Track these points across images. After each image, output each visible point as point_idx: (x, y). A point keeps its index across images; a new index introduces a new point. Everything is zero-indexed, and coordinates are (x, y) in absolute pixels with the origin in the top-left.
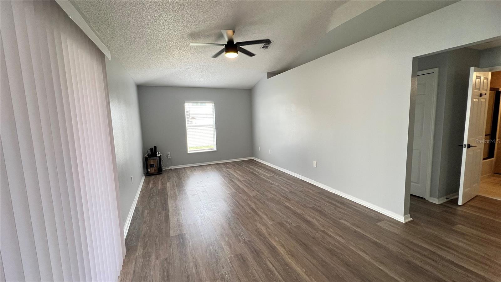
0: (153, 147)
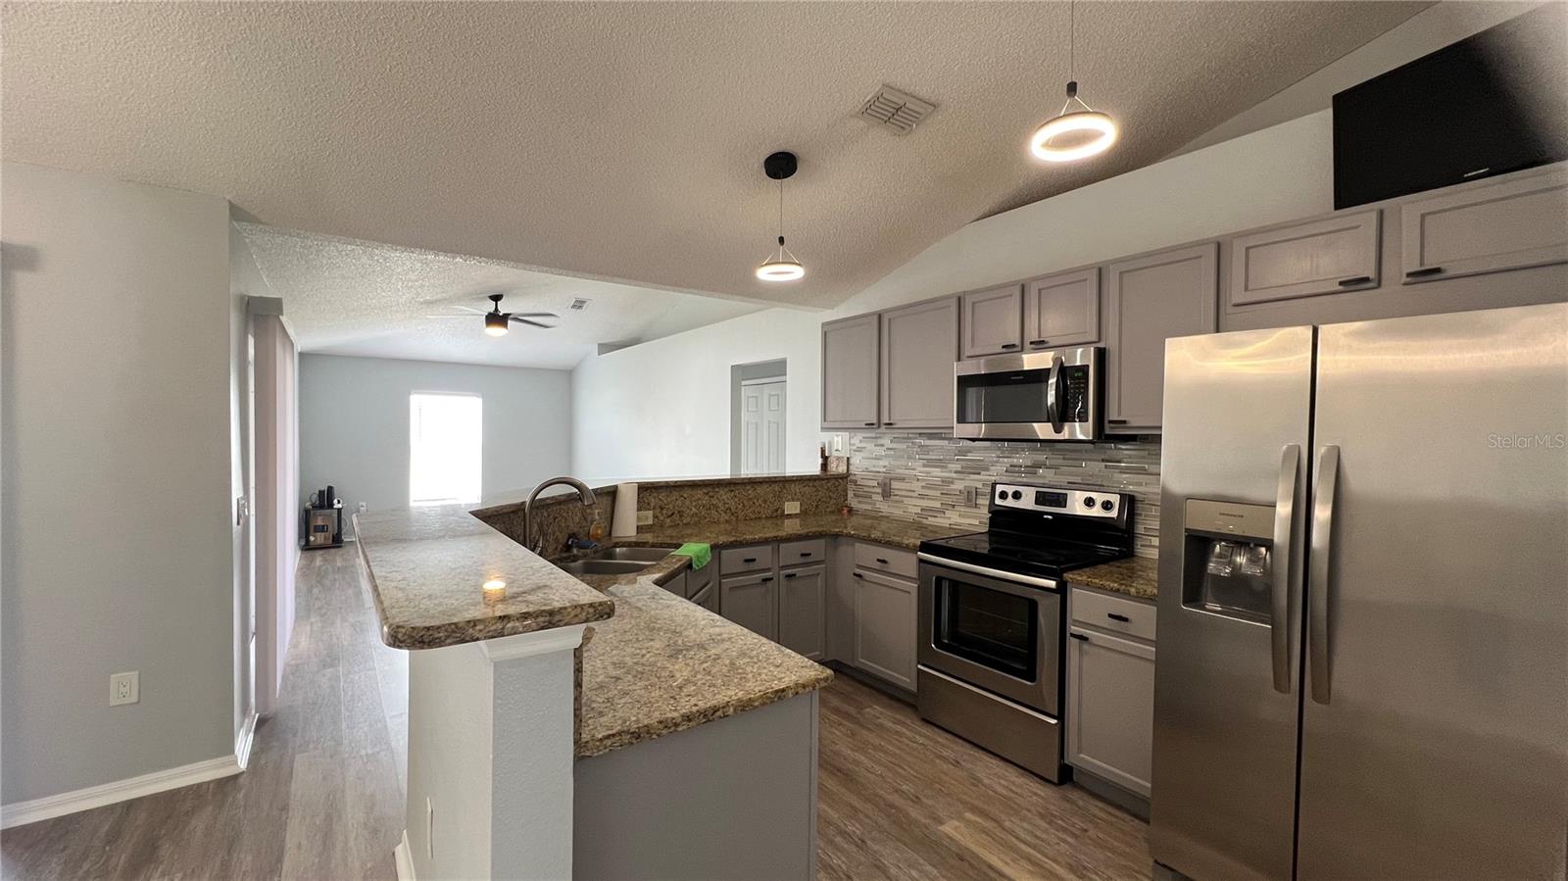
0: (325, 488)
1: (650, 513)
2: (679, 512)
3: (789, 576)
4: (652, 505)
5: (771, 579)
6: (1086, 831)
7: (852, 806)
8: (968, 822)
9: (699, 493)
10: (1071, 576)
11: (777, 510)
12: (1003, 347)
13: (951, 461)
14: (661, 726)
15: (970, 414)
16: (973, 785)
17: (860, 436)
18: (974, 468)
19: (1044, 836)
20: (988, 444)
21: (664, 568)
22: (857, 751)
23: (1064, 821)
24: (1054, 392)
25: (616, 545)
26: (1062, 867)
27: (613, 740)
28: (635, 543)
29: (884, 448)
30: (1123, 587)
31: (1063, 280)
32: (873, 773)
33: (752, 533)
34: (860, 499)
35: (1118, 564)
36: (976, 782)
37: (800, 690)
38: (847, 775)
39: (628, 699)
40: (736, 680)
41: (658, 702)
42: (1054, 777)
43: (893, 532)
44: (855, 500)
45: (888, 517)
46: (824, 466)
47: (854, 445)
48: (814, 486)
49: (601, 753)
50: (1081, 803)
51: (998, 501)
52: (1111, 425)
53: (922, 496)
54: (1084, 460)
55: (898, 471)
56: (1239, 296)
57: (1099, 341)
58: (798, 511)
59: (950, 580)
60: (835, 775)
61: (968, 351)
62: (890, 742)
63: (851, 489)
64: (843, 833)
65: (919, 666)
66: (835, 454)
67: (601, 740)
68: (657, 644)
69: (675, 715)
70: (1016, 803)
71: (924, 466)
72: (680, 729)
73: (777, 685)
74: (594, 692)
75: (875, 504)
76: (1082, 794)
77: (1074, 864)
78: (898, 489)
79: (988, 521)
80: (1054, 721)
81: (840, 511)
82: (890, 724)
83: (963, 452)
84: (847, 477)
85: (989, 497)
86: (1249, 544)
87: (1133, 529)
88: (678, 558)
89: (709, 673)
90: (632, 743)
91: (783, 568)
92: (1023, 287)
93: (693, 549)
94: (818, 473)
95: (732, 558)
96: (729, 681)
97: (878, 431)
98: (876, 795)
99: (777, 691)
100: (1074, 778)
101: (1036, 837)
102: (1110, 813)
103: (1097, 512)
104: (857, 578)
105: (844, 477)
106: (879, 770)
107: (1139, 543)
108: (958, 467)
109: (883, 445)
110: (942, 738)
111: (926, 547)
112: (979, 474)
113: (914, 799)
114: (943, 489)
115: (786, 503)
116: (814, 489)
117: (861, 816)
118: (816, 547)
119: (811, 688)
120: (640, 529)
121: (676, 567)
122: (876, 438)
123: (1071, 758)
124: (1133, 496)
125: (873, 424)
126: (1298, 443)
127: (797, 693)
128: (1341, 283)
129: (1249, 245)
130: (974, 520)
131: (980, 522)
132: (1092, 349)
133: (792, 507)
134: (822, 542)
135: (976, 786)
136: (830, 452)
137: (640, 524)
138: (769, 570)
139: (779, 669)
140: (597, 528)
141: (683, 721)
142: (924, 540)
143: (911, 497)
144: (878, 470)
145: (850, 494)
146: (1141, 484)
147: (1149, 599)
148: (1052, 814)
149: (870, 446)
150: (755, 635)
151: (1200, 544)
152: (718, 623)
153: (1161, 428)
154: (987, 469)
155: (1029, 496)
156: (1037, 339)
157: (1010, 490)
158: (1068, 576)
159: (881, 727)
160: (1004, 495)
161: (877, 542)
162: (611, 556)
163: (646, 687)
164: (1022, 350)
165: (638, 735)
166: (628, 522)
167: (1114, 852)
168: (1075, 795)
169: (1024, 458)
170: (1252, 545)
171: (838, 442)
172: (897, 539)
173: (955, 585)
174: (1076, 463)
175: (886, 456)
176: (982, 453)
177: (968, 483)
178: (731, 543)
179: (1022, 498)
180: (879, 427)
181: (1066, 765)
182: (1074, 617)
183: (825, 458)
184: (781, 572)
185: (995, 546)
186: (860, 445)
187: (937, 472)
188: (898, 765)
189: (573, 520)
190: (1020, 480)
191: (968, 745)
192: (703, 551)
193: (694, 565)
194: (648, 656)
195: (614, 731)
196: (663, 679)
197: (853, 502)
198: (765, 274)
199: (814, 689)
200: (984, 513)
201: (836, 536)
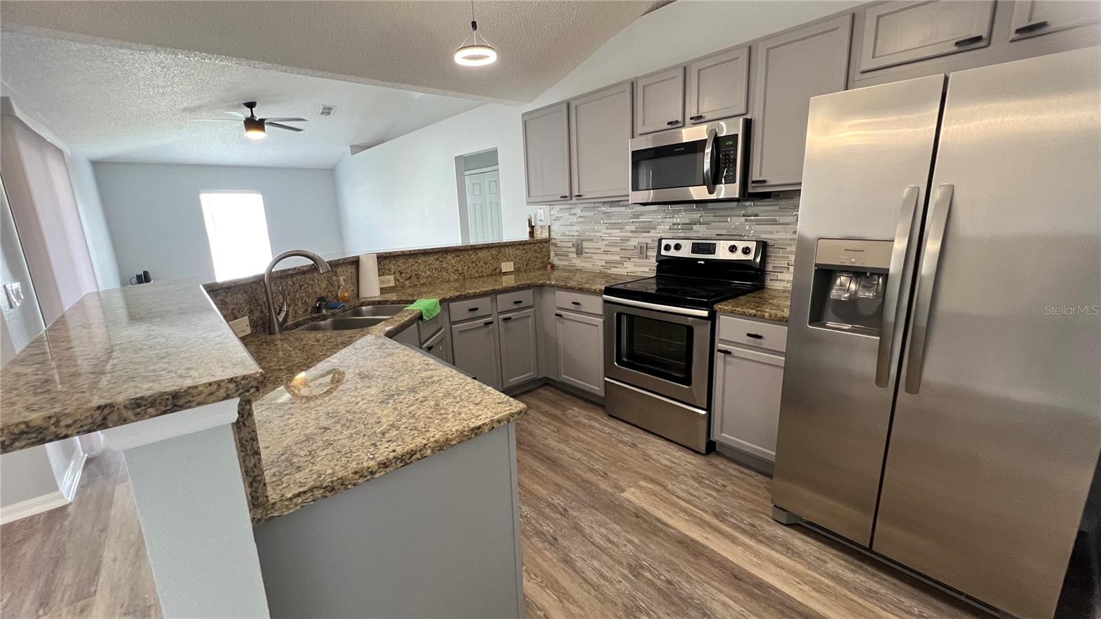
0: (141, 273)
1: (392, 277)
2: (416, 275)
3: (505, 319)
4: (393, 270)
5: (492, 322)
6: (725, 486)
7: (557, 485)
8: (641, 488)
9: (431, 259)
10: (720, 306)
11: (495, 269)
12: (669, 124)
13: (627, 224)
14: (356, 477)
15: (643, 182)
16: (646, 460)
17: (557, 208)
18: (643, 228)
19: (696, 493)
20: (654, 207)
21: (396, 321)
22: (561, 443)
23: (709, 480)
24: (709, 160)
25: (363, 304)
26: (709, 515)
27: (303, 497)
28: (378, 301)
29: (577, 216)
30: (760, 312)
31: (721, 59)
32: (572, 458)
33: (475, 288)
34: (560, 257)
35: (754, 295)
36: (647, 457)
37: (496, 425)
38: (554, 461)
39: (330, 450)
40: (437, 421)
41: (358, 450)
42: (703, 449)
43: (583, 281)
44: (557, 258)
45: (581, 270)
46: (532, 233)
47: (553, 215)
48: (524, 249)
49: (292, 511)
50: (722, 466)
51: (663, 252)
52: (754, 185)
53: (606, 252)
54: (729, 216)
55: (588, 234)
56: (867, 63)
57: (747, 113)
58: (512, 269)
59: (627, 315)
60: (545, 462)
61: (640, 129)
62: (585, 434)
63: (552, 248)
64: (551, 506)
65: (606, 379)
66: (540, 223)
67: (290, 499)
68: (373, 391)
69: (372, 463)
70: (676, 471)
71: (607, 229)
72: (377, 476)
73: (474, 423)
74: (299, 446)
75: (571, 260)
76: (722, 459)
77: (717, 511)
78: (587, 248)
79: (655, 269)
80: (704, 412)
81: (545, 267)
82: (586, 421)
83: (636, 216)
84: (549, 241)
85: (656, 250)
86: (866, 273)
87: (765, 268)
88: (410, 311)
89: (413, 417)
90: (326, 497)
91: (501, 313)
92: (685, 69)
93: (425, 304)
94: (527, 239)
95: (460, 309)
96: (430, 423)
97: (570, 202)
98: (576, 474)
99: (473, 430)
100: (717, 449)
101: (690, 494)
102: (742, 472)
103: (738, 256)
104: (558, 317)
105: (547, 241)
106: (578, 455)
107: (769, 278)
108: (633, 228)
109: (575, 214)
110: (623, 427)
111: (609, 291)
112: (649, 232)
113: (604, 475)
114: (622, 246)
115: (503, 264)
116: (524, 252)
117: (564, 491)
118: (526, 296)
119: (506, 422)
120: (383, 291)
121: (406, 319)
122: (570, 208)
123: (717, 436)
124: (766, 242)
125: (566, 197)
126: (919, 186)
127: (493, 428)
128: (957, 44)
129: (878, 14)
130: (646, 268)
131: (650, 270)
132: (741, 119)
133: (507, 266)
134: (531, 291)
135: (648, 461)
136: (535, 222)
137: (382, 286)
138: (489, 316)
139: (478, 407)
140: (344, 292)
141: (379, 468)
142: (608, 285)
143: (598, 253)
144: (572, 234)
145: (552, 254)
146: (772, 233)
147: (781, 321)
148: (702, 477)
149: (565, 215)
150: (462, 376)
151: (826, 275)
152: (432, 367)
153: (801, 184)
154: (655, 228)
155: (687, 248)
156: (696, 115)
157: (672, 243)
158: (717, 307)
159: (579, 423)
160: (667, 248)
161: (572, 289)
162: (359, 313)
163: (351, 436)
164: (684, 126)
165: (333, 489)
166: (372, 285)
167: (743, 499)
168: (717, 461)
169: (683, 216)
170: (868, 275)
171: (541, 215)
172: (587, 286)
173: (631, 318)
174: (722, 219)
175: (578, 223)
176: (653, 215)
177: (641, 240)
178: (457, 297)
179: (682, 249)
180: (571, 199)
181: (712, 441)
182: (721, 337)
183: (532, 227)
184: (500, 317)
185: (661, 287)
186: (559, 215)
187: (616, 232)
188: (592, 451)
189: (320, 287)
190: (679, 235)
191: (641, 431)
192: (433, 305)
193: (424, 317)
194: (362, 403)
195: (305, 489)
196: (370, 426)
197: (555, 260)
198: (461, 58)
199: (509, 422)
200: (653, 262)
201: (542, 286)
